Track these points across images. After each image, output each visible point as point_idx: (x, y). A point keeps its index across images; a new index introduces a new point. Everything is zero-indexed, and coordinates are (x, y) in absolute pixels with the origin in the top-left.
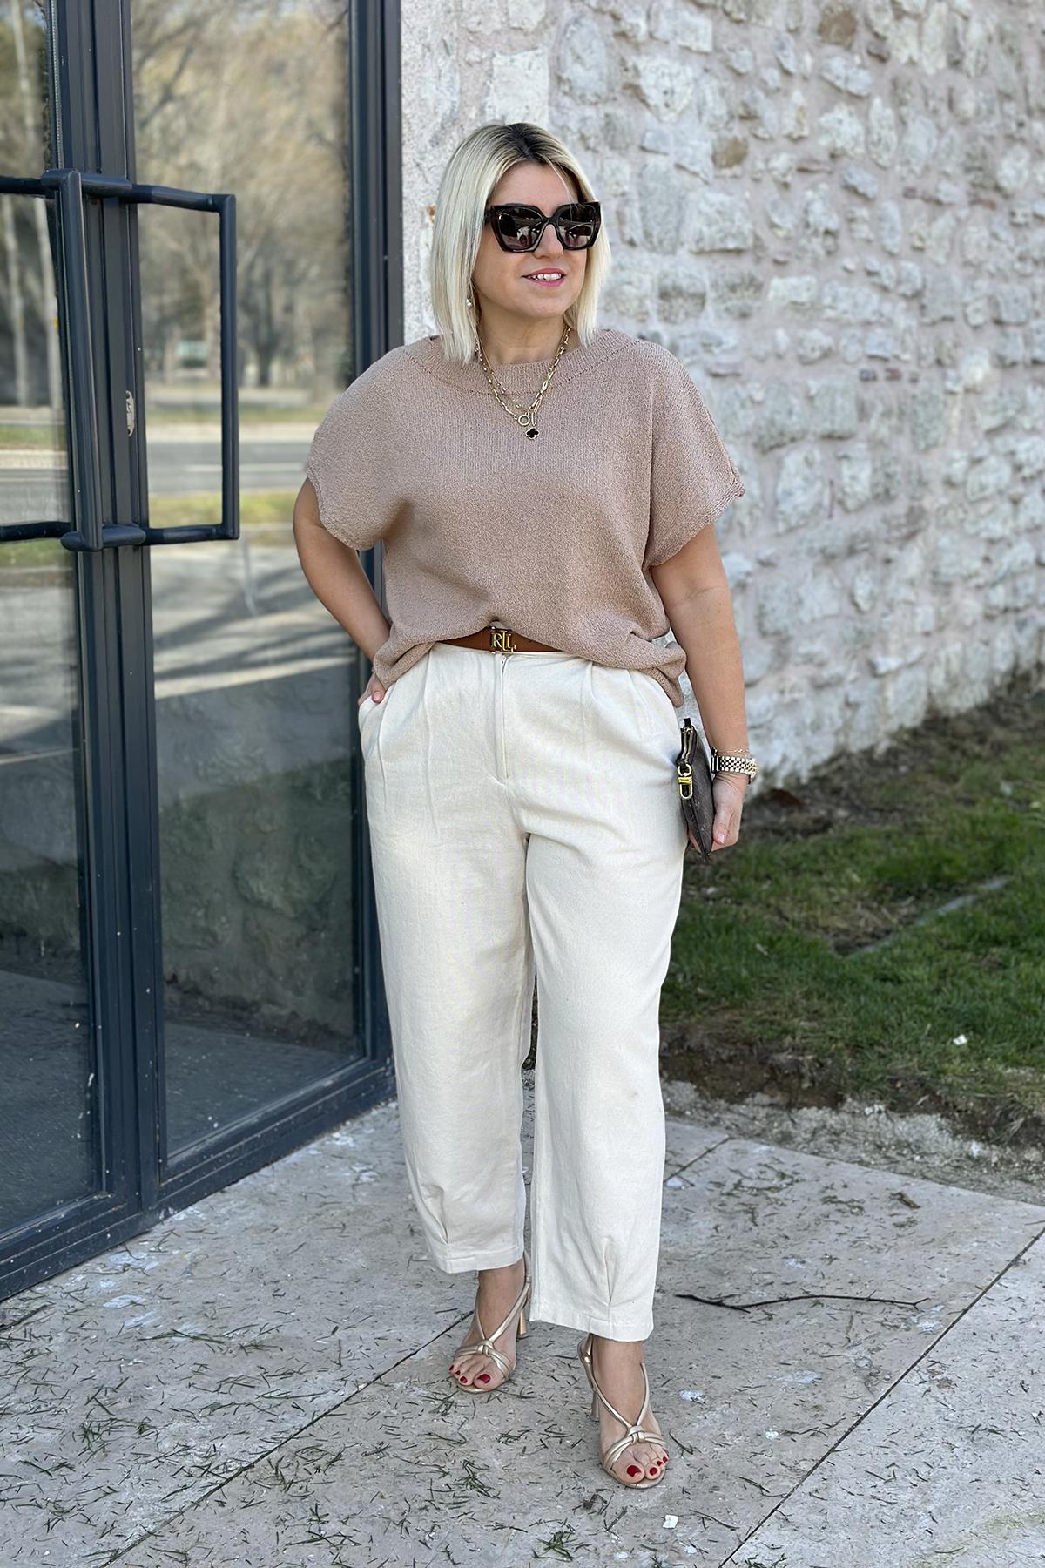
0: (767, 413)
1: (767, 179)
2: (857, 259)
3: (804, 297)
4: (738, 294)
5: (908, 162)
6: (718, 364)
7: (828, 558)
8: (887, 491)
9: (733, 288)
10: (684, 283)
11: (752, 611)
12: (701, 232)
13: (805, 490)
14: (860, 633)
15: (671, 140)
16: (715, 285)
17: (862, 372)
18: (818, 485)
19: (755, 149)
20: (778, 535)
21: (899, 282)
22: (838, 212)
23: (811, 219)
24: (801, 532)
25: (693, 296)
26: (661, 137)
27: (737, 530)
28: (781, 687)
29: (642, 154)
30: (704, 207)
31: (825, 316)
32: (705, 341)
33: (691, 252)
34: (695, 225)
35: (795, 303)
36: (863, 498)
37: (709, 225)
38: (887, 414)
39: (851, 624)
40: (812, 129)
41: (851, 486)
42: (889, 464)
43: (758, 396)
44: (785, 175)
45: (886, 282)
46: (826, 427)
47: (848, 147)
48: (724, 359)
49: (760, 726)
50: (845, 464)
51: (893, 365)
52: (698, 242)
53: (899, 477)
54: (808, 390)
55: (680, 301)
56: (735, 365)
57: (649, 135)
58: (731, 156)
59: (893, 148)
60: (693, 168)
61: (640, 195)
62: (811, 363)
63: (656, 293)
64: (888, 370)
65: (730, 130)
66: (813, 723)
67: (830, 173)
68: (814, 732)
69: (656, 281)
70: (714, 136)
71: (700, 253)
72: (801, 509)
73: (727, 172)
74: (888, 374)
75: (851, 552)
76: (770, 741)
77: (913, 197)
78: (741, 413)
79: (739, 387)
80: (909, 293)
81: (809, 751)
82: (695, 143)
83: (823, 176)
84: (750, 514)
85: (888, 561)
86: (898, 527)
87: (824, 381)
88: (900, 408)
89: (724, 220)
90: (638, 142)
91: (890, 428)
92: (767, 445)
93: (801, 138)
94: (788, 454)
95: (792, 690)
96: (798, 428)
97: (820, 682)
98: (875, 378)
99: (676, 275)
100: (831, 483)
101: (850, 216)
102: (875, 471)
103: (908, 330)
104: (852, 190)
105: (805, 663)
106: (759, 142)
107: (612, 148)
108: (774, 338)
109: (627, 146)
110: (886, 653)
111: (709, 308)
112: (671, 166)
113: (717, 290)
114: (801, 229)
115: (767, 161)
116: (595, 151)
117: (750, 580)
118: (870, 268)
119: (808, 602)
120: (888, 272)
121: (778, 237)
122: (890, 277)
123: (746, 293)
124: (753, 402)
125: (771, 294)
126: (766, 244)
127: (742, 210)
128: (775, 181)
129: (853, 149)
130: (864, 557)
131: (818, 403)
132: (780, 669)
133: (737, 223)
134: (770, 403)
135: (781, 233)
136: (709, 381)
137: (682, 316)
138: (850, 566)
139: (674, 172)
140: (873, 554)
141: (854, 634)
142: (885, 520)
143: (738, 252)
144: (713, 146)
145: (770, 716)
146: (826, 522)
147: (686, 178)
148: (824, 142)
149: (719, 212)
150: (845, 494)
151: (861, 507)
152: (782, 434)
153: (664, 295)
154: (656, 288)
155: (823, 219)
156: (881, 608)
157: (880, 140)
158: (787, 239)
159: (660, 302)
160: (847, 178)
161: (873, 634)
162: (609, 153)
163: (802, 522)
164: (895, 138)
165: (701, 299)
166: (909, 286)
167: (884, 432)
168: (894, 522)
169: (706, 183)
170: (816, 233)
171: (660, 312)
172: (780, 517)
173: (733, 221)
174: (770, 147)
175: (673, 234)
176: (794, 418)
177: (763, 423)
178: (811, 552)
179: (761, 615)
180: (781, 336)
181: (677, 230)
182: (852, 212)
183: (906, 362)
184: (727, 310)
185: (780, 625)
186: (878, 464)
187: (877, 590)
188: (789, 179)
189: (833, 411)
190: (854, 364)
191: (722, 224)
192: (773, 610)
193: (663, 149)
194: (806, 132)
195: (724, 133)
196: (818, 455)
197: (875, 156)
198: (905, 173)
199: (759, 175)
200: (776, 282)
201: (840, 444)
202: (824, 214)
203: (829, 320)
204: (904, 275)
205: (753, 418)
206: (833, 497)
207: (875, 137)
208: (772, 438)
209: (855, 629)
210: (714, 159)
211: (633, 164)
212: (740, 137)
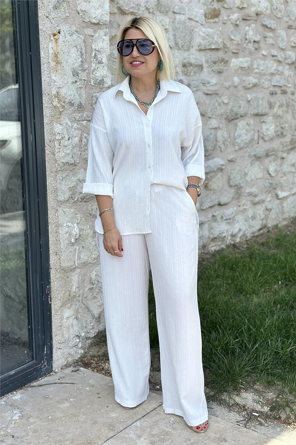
0: (230, 107)
1: (229, 23)
2: (268, 51)
3: (245, 65)
4: (217, 65)
5: (289, 16)
6: (208, 90)
7: (258, 158)
8: (282, 133)
9: (215, 63)
10: (193, 61)
11: (226, 178)
12: (200, 42)
13: (246, 134)
14: (271, 184)
15: (187, 8)
16: (207, 62)
17: (270, 91)
18: (252, 132)
19: (223, 12)
20: (236, 151)
21: (286, 59)
22: (260, 34)
23: (247, 37)
24: (245, 149)
25: (197, 66)
26: (182, 8)
27: (219, 149)
28: (239, 205)
29: (173, 14)
30: (201, 33)
31: (254, 72)
32: (203, 82)
33: (197, 50)
34: (198, 40)
35: (242, 67)
36: (272, 137)
37: (203, 40)
38: (281, 106)
39: (267, 181)
40: (248, 5)
41: (267, 132)
42: (283, 124)
43: (226, 101)
44: (236, 21)
45: (280, 59)
46: (256, 111)
47: (263, 11)
48: (211, 88)
49: (230, 219)
50: (264, 125)
51: (284, 88)
52: (199, 46)
53: (287, 128)
54: (248, 98)
55: (192, 68)
56: (216, 90)
57: (176, 7)
58: (213, 15)
59: (283, 11)
60: (196, 19)
61: (173, 29)
62: (249, 89)
63: (181, 65)
64: (282, 90)
65: (213, 5)
66: (252, 217)
67: (256, 20)
68: (252, 220)
69: (181, 61)
70: (206, 8)
71: (200, 50)
72: (244, 141)
73: (211, 20)
74: (282, 92)
75: (267, 155)
76: (234, 224)
77: (292, 28)
78: (219, 107)
79: (218, 99)
80: (290, 63)
81: (250, 226)
82: (197, 10)
83: (253, 21)
84: (224, 144)
85: (283, 158)
86: (287, 146)
87: (254, 95)
88: (287, 104)
89: (210, 38)
90: (172, 10)
91: (283, 111)
92: (230, 119)
93: (243, 8)
94: (239, 122)
95: (243, 205)
96: (243, 112)
97: (255, 202)
98: (276, 93)
99: (190, 58)
100: (258, 131)
101: (264, 36)
102: (277, 126)
103: (290, 76)
104: (265, 26)
105: (248, 196)
106: (225, 10)
107: (160, 12)
108: (233, 80)
109: (167, 12)
110: (283, 190)
111: (205, 70)
112: (187, 19)
113: (208, 64)
114: (244, 41)
115: (229, 16)
116: (153, 13)
117: (223, 167)
118: (273, 54)
119: (249, 175)
120: (281, 56)
121: (234, 44)
122: (282, 57)
123: (220, 64)
124: (224, 103)
125: (232, 64)
126: (228, 46)
127: (218, 34)
128: (232, 23)
129: (265, 11)
130: (273, 157)
131: (252, 103)
132: (238, 198)
133: (215, 39)
134: (231, 104)
135: (235, 42)
136: (204, 97)
137: (192, 73)
138: (267, 160)
139: (188, 21)
140: (277, 156)
141: (269, 185)
142: (281, 144)
143: (217, 49)
144: (205, 11)
145: (234, 215)
146: (256, 145)
147: (193, 23)
148: (253, 9)
149: (208, 35)
150: (264, 135)
151: (271, 139)
152: (236, 114)
153: (184, 66)
154: (181, 63)
155: (253, 37)
156: (280, 175)
157: (277, 8)
158: (238, 44)
159: (183, 68)
160: (263, 22)
161: (277, 184)
162: (160, 14)
163: (245, 146)
164: (283, 8)
165: (201, 67)
166: (290, 60)
167: (280, 112)
168: (285, 144)
169: (202, 25)
170: (250, 42)
171: (182, 72)
172: (237, 144)
173: (214, 38)
174: (229, 12)
175: (188, 43)
176: (242, 109)
177: (228, 111)
178: (250, 156)
179: (229, 179)
180: (236, 80)
181: (190, 42)
182: (266, 34)
183: (290, 87)
184: (212, 70)
185: (237, 183)
186: (278, 124)
187: (278, 169)
188: (238, 23)
189: (258, 106)
190: (267, 88)
191: (209, 39)
192: (234, 178)
193: (182, 13)
194: (245, 6)
195: (210, 6)
196: (252, 122)
197: (275, 14)
198: (288, 20)
199: (225, 22)
200: (233, 60)
201: (262, 117)
202: (253, 35)
203: (256, 73)
204: (288, 56)
205: (224, 110)
206: (259, 136)
207: (275, 7)
208: (232, 116)
209: (269, 183)
210: (205, 16)
211: (170, 18)
212: (217, 8)
